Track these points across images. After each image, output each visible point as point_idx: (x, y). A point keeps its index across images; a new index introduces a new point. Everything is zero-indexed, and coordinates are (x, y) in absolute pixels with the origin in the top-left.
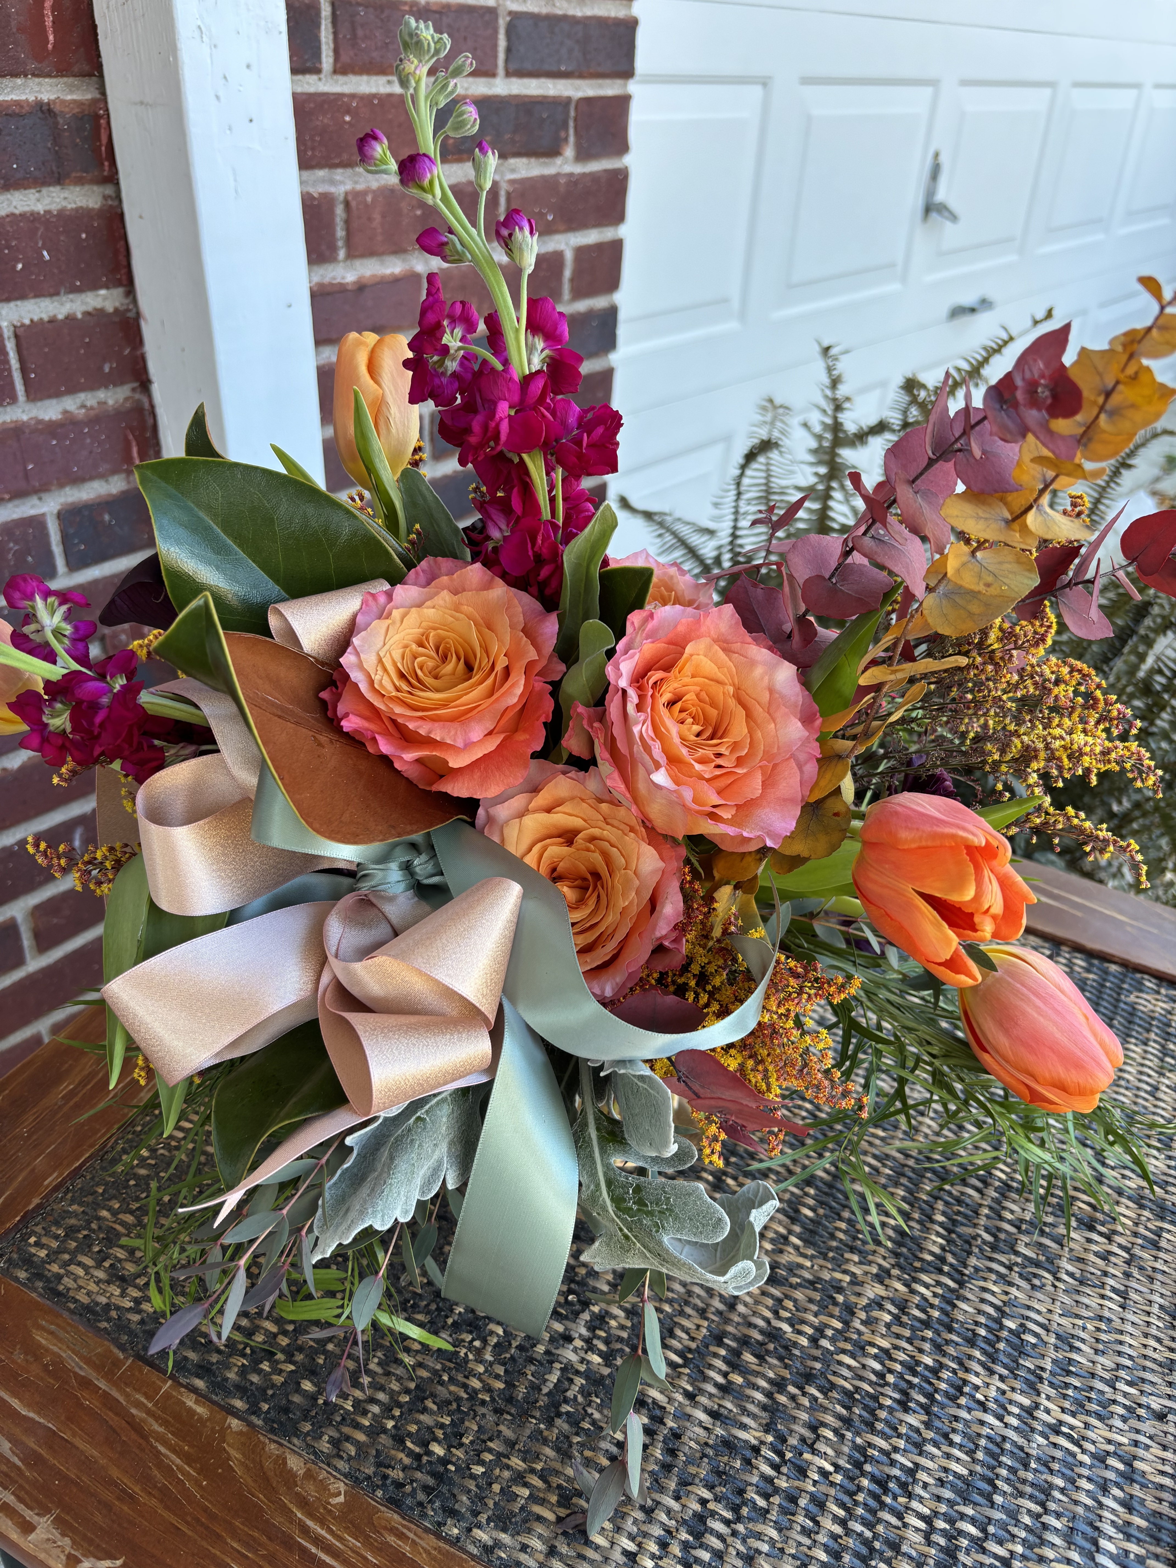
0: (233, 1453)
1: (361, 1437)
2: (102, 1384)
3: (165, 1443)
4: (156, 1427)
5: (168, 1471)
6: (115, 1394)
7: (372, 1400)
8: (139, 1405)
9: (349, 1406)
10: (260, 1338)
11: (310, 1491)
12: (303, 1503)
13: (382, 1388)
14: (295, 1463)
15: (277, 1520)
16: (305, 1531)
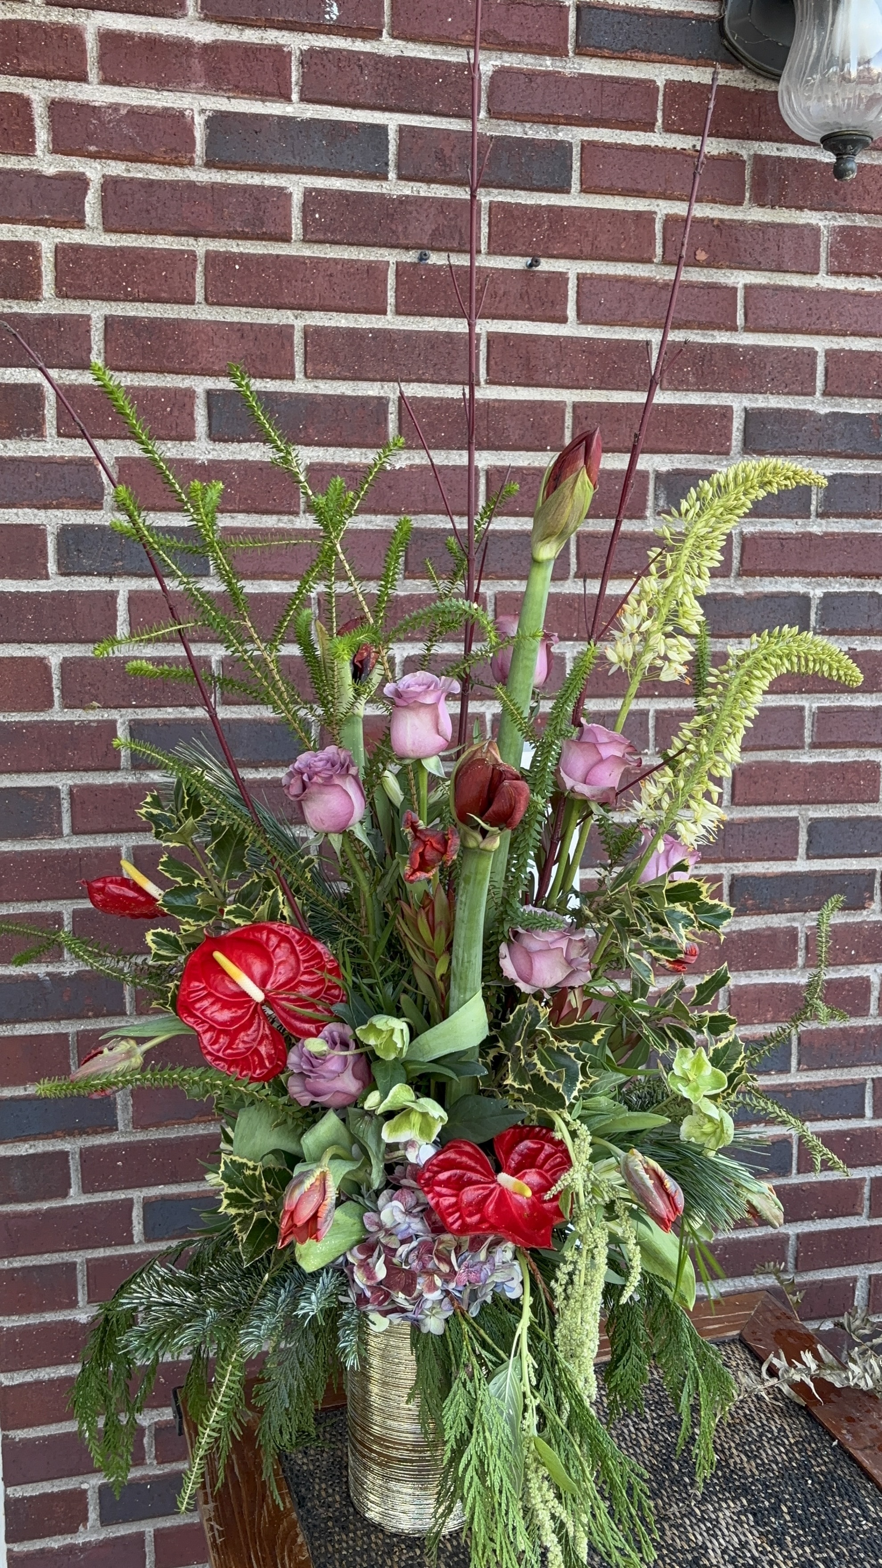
0: (285, 1524)
1: (330, 1549)
5: (260, 1515)
7: (347, 1543)
9: (337, 1538)
10: (330, 1499)
11: (296, 1550)
12: (290, 1551)
13: (354, 1541)
14: (300, 1540)
15: (278, 1551)
16: (283, 1559)
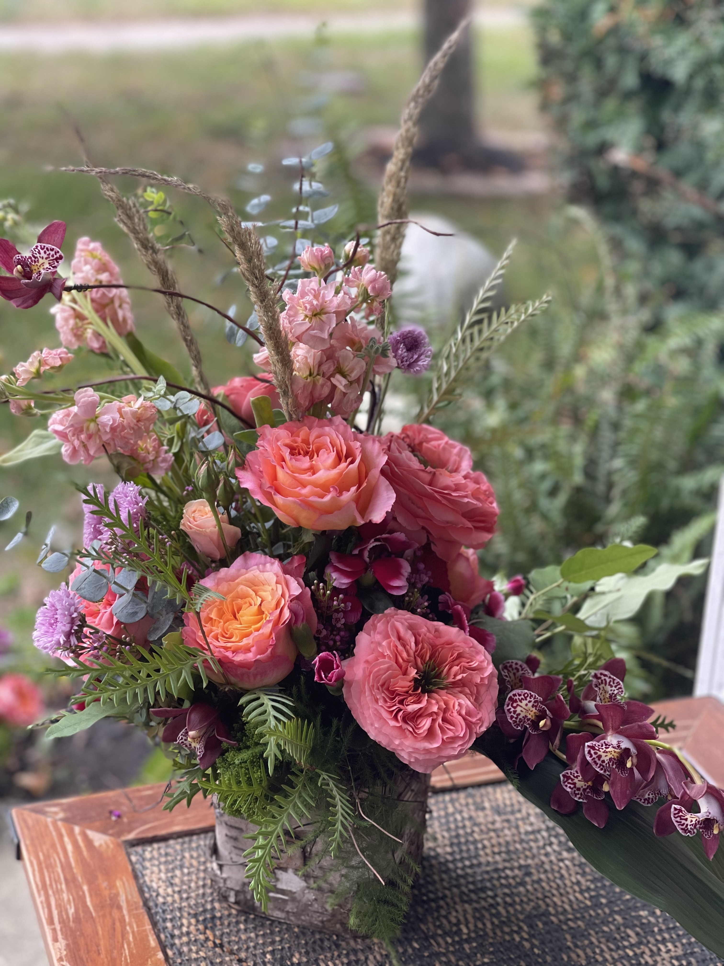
2: (125, 912)
3: (129, 944)
4: (131, 939)
5: (121, 954)
6: (127, 919)
8: (131, 927)
